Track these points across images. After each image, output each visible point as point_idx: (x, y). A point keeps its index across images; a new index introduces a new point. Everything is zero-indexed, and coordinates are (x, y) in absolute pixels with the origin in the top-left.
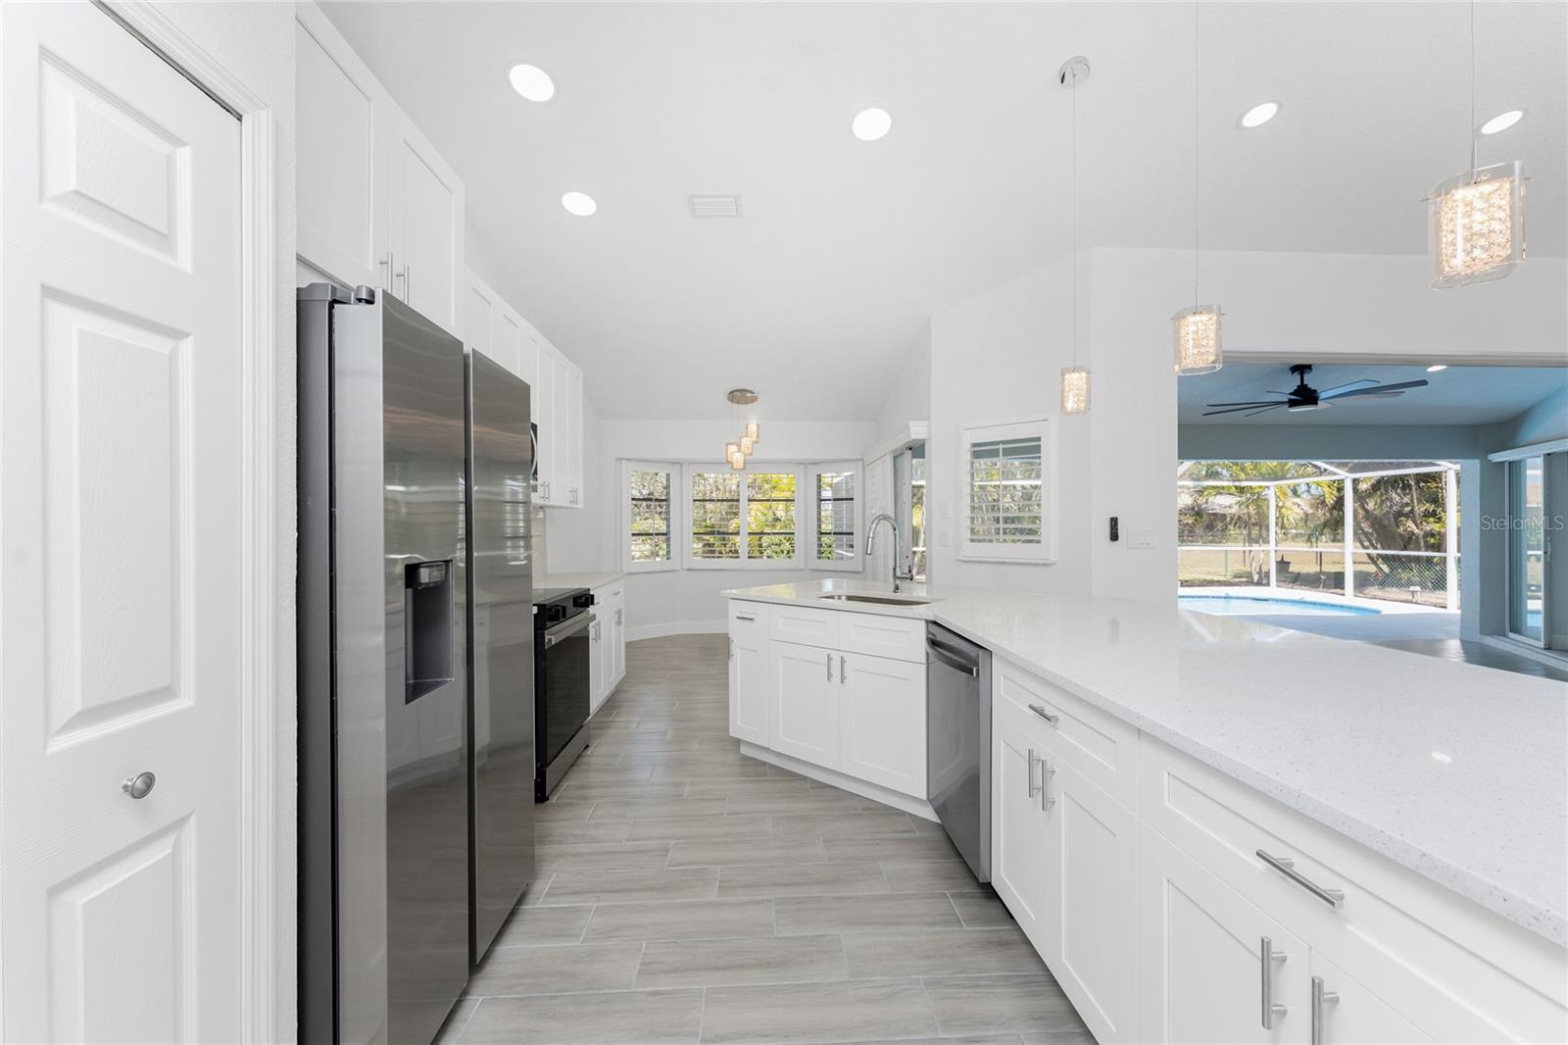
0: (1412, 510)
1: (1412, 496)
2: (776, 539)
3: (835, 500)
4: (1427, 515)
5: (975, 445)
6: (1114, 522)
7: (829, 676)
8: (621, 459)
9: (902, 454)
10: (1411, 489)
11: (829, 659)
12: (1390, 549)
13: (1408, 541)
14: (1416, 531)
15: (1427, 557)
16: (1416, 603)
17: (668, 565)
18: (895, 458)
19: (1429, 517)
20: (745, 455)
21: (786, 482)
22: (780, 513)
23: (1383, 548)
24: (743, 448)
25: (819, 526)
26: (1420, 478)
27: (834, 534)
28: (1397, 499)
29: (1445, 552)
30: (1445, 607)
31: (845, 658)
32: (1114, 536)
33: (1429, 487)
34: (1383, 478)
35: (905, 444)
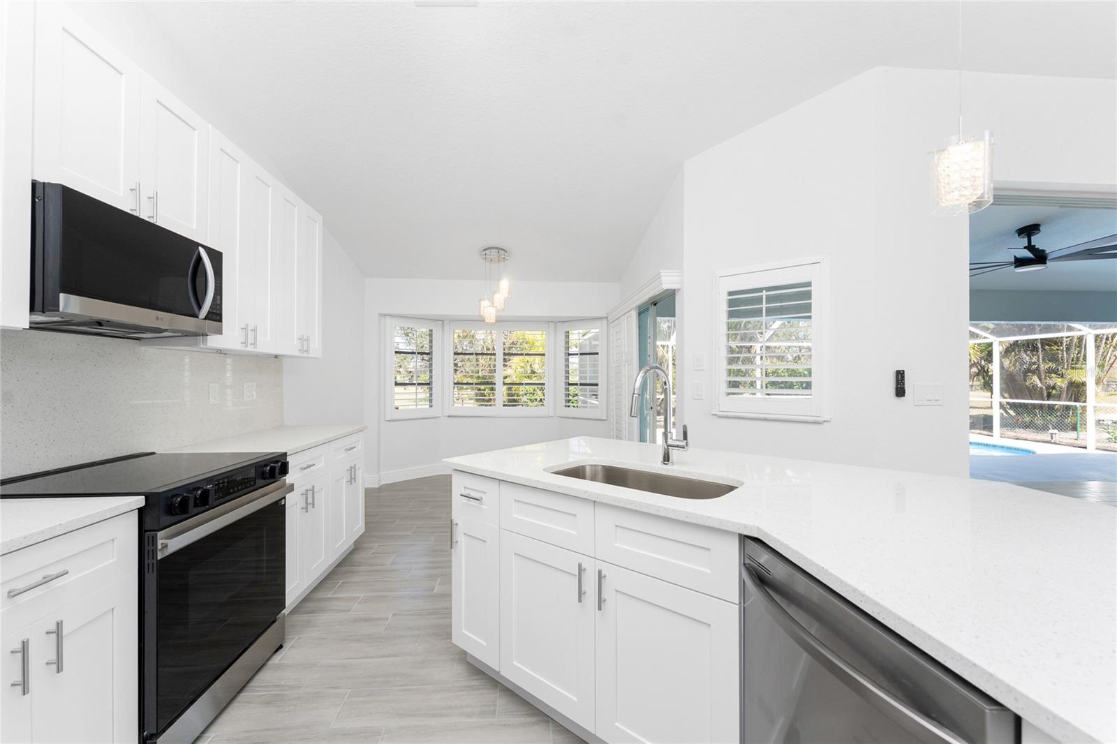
0: (1038, 369)
1: (1038, 357)
2: (530, 389)
3: (581, 354)
4: (1050, 371)
5: (730, 293)
6: (900, 376)
7: (581, 594)
8: (385, 315)
9: (647, 309)
10: (1037, 351)
11: (581, 569)
12: (1017, 398)
13: (1032, 392)
14: (1040, 385)
15: (1049, 405)
16: (1055, 443)
17: (432, 412)
18: (640, 314)
19: (1051, 373)
20: (497, 311)
21: (538, 338)
22: (536, 367)
23: (1011, 398)
24: (495, 304)
25: (567, 378)
26: (1045, 342)
27: (581, 384)
28: (1028, 358)
29: (1085, 402)
30: (1085, 448)
31: (603, 573)
32: (900, 392)
33: (1051, 350)
34: (1017, 341)
35: (651, 299)
